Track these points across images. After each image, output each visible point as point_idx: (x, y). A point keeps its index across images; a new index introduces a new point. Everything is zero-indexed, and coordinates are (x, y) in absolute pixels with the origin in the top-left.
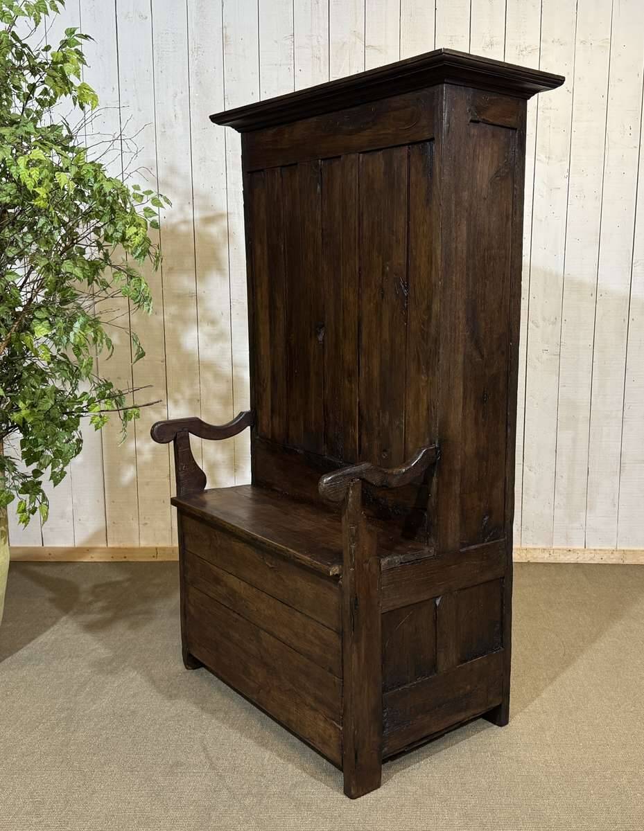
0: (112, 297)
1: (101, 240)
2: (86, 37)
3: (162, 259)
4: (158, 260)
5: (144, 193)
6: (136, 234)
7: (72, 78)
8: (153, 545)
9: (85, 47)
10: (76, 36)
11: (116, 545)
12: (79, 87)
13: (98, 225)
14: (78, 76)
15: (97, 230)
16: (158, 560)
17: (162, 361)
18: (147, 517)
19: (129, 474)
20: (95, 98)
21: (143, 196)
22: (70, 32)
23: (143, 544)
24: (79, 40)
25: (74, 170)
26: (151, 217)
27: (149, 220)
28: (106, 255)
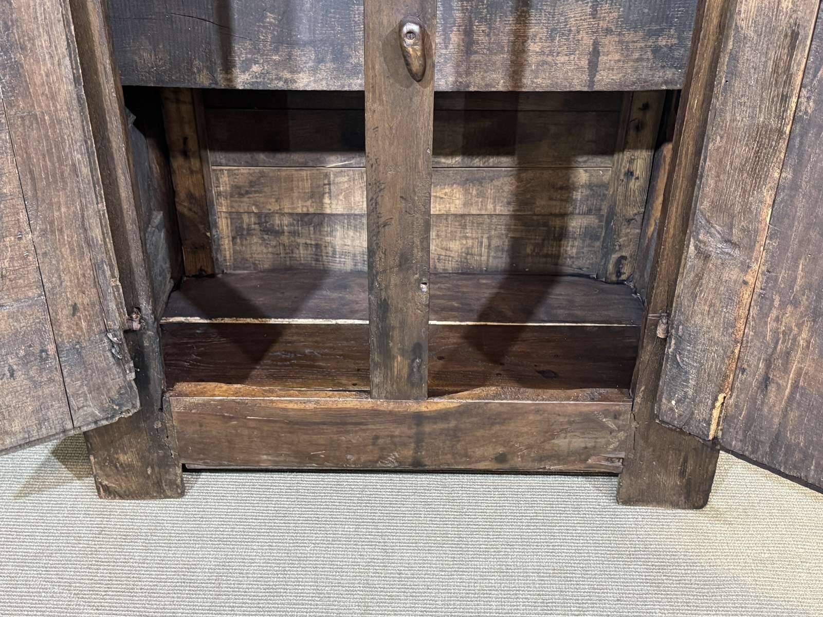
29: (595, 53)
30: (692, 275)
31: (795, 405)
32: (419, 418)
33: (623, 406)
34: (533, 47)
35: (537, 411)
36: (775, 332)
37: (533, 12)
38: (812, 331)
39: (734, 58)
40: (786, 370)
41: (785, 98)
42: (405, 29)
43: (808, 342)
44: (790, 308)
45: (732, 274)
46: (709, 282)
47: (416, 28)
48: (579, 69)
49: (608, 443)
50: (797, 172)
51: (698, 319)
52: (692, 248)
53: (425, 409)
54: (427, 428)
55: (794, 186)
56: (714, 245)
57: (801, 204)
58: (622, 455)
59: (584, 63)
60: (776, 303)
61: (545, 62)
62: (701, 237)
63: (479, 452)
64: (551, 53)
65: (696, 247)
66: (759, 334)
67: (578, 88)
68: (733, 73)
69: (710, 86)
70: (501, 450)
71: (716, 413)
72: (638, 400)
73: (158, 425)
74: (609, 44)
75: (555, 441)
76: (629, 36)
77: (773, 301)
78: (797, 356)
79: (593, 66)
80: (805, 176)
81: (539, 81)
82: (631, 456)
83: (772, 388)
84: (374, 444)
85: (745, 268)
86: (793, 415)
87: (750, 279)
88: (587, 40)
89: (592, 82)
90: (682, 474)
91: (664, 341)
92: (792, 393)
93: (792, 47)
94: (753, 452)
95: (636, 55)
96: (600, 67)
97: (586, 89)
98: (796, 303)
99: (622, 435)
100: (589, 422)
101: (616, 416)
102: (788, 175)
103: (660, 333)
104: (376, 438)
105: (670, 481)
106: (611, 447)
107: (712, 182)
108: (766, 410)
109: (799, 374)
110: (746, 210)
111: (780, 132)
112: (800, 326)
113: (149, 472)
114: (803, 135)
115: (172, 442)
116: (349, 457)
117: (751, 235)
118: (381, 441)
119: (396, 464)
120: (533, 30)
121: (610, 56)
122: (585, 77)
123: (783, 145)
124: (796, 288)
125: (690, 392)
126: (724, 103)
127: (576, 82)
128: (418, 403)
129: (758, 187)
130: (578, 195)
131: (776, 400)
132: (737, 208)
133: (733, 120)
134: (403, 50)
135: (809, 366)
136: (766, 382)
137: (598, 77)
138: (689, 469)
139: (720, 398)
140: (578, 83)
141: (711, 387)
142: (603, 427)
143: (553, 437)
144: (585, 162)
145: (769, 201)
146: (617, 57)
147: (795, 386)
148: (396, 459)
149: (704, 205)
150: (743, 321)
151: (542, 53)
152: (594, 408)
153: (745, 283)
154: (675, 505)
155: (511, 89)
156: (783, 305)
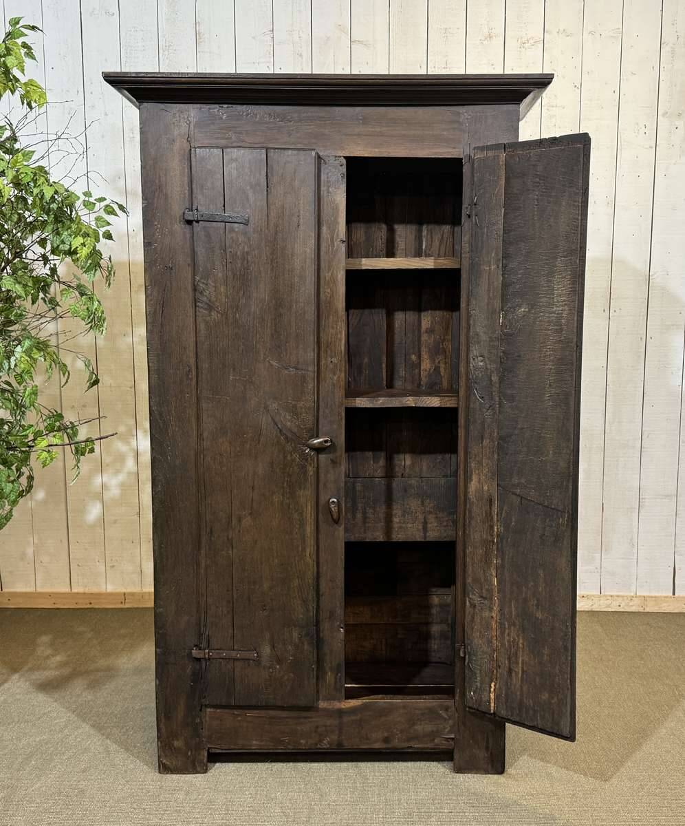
0: (61, 317)
1: (48, 254)
2: (33, 28)
3: (114, 273)
4: (110, 274)
5: (95, 200)
6: (83, 245)
7: (16, 72)
8: (122, 590)
9: (31, 38)
10: (22, 27)
11: (81, 590)
12: (25, 84)
13: (43, 236)
14: (23, 71)
15: (42, 243)
16: (127, 606)
17: (131, 388)
18: (114, 559)
19: (94, 512)
20: (43, 95)
21: (95, 204)
22: (15, 22)
23: (110, 588)
24: (25, 31)
25: (11, 174)
26: (104, 227)
27: (101, 231)
28: (54, 270)
29: (425, 523)
30: (470, 617)
31: (525, 683)
32: (341, 713)
33: (450, 703)
34: (396, 520)
35: (404, 707)
36: (509, 641)
37: (394, 503)
38: (523, 638)
39: (470, 512)
40: (517, 663)
41: (492, 527)
42: (331, 501)
43: (523, 645)
44: (512, 628)
45: (486, 614)
46: (477, 619)
47: (335, 500)
48: (418, 530)
49: (445, 728)
50: (503, 560)
51: (476, 641)
52: (468, 603)
53: (343, 707)
54: (346, 719)
55: (503, 566)
56: (476, 599)
57: (507, 574)
58: (453, 736)
59: (421, 527)
60: (507, 626)
61: (401, 527)
62: (471, 596)
63: (374, 735)
64: (404, 522)
65: (469, 601)
66: (503, 645)
67: (419, 540)
68: (471, 518)
69: (464, 525)
70: (386, 734)
71: (492, 696)
72: (457, 698)
73: (198, 720)
74: (431, 518)
75: (416, 727)
76: (440, 515)
77: (505, 625)
78: (520, 653)
79: (425, 529)
80: (506, 560)
81: (400, 536)
82: (458, 737)
83: (513, 674)
84: (316, 732)
85: (491, 609)
86: (525, 688)
87: (494, 616)
88: (421, 517)
89: (425, 537)
90: (487, 748)
91: (464, 658)
92: (522, 675)
93: (491, 505)
94: (512, 716)
95: (445, 524)
96: (428, 529)
97: (423, 540)
98: (514, 625)
99: (451, 722)
100: (432, 714)
101: (447, 709)
102: (499, 561)
103: (462, 655)
104: (317, 727)
105: (482, 754)
106: (446, 730)
107: (470, 568)
108: (513, 687)
109: (523, 663)
110: (486, 580)
111: (493, 542)
112: (518, 636)
113: (189, 754)
114: (502, 542)
115: (205, 733)
116: (302, 741)
117: (490, 591)
118: (319, 730)
119: (328, 746)
120: (394, 512)
121: (433, 524)
122: (422, 534)
123: (495, 547)
124: (513, 616)
125: (478, 684)
126: (470, 531)
127: (417, 536)
128: (340, 702)
129: (489, 568)
130: (434, 611)
131: (516, 680)
132: (483, 580)
133: (474, 538)
134: (330, 509)
135: (526, 659)
136: (510, 671)
137: (428, 534)
138: (490, 745)
139: (493, 685)
140: (419, 537)
141: (487, 679)
142: (440, 717)
143: (414, 724)
144: (435, 591)
145: (494, 574)
146: (436, 524)
147: (523, 671)
148: (328, 742)
149: (469, 580)
150: (495, 638)
151: (400, 522)
152: (434, 704)
153: (492, 617)
154: (487, 772)
155: (386, 540)
156: (509, 628)
